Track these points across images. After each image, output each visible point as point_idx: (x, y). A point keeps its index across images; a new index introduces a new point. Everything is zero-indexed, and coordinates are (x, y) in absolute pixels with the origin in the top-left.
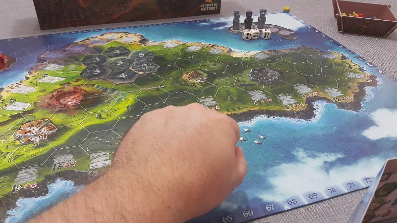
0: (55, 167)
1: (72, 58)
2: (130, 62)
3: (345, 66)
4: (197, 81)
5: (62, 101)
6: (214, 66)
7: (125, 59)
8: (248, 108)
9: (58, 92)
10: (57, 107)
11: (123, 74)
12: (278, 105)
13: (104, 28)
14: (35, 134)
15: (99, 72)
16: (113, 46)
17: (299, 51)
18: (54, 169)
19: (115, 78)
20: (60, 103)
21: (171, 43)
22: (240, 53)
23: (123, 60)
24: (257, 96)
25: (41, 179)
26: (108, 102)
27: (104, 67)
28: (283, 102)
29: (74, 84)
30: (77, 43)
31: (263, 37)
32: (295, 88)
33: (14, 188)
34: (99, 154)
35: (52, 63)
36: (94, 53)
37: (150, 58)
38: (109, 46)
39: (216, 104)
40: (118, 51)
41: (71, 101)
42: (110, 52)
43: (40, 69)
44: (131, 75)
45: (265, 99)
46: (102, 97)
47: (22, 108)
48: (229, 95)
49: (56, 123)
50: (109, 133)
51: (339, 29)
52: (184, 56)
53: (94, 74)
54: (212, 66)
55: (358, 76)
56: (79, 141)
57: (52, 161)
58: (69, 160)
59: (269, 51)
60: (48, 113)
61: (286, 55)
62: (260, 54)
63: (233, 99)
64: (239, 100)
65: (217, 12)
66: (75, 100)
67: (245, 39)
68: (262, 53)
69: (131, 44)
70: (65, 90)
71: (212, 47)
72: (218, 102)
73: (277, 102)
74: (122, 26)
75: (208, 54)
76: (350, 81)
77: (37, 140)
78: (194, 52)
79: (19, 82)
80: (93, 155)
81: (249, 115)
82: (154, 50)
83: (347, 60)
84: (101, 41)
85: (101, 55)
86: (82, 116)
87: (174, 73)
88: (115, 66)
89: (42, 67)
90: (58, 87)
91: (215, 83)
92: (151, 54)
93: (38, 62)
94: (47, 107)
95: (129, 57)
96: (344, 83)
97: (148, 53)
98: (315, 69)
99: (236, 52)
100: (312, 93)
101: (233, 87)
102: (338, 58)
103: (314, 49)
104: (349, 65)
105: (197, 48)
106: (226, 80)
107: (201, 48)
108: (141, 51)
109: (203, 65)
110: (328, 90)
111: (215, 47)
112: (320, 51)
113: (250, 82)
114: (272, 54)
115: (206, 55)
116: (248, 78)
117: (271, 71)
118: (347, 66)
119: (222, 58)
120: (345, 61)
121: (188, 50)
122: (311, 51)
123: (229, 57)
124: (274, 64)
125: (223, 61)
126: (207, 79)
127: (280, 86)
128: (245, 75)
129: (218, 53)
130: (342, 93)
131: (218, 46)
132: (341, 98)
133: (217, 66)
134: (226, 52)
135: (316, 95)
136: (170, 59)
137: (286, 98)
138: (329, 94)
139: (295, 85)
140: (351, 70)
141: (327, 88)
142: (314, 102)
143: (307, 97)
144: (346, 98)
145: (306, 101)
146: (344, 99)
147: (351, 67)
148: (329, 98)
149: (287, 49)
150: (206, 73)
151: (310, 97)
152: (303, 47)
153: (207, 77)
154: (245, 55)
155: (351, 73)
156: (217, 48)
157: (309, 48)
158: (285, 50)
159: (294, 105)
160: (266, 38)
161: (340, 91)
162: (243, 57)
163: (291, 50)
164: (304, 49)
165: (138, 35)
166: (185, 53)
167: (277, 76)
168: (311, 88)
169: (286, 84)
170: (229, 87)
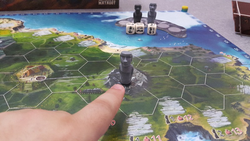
3: (239, 75)
4: (32, 79)
6: (71, 61)
17: (184, 51)
21: (45, 31)
31: (148, 32)
32: (161, 103)
37: (4, 46)
51: (237, 30)
54: (68, 60)
59: (149, 48)
61: (167, 54)
62: (136, 51)
65: (116, 6)
67: (128, 33)
68: (139, 50)
69: (2, 30)
71: (86, 38)
75: (76, 46)
76: (243, 99)
78: (62, 42)
82: (20, 37)
83: (243, 68)
91: (53, 84)
92: (10, 41)
96: (234, 101)
97: (8, 40)
98: (197, 76)
99: (109, 46)
100: (183, 115)
101: (73, 93)
102: (231, 63)
103: (203, 50)
104: (244, 74)
105: (69, 38)
106: (71, 82)
107: (73, 38)
108: (2, 38)
109: (59, 58)
110: (208, 113)
111: (89, 39)
112: (209, 53)
113: (103, 87)
114: (150, 52)
115: (71, 47)
116: (104, 81)
117: (138, 74)
118: (242, 75)
119: (89, 51)
120: (240, 67)
121: (56, 40)
122: (198, 52)
123: (97, 51)
124: (146, 65)
125: (88, 55)
126: (48, 77)
127: (139, 98)
128: (101, 76)
129: (88, 45)
130: (229, 121)
131: (93, 38)
132: (226, 131)
133: (74, 61)
134: (99, 45)
135: (187, 121)
136: (28, 48)
137: (140, 121)
138: (208, 119)
139: (162, 98)
140: (246, 81)
141: (208, 109)
142: (180, 134)
143: (173, 122)
144: (235, 132)
145: (168, 132)
146: (231, 133)
147: (247, 76)
148: (206, 128)
149: (170, 48)
150: (53, 69)
151: (176, 123)
152: (191, 46)
153: (49, 76)
154: (118, 50)
155: (247, 86)
156: (91, 40)
157: (198, 48)
158: (168, 48)
159: (145, 138)
160: (152, 34)
161: (227, 116)
162: (114, 53)
163: (175, 48)
164: (190, 49)
165: (20, 22)
166: (50, 43)
167: (142, 82)
168: (183, 107)
169: (149, 95)
170: (67, 94)
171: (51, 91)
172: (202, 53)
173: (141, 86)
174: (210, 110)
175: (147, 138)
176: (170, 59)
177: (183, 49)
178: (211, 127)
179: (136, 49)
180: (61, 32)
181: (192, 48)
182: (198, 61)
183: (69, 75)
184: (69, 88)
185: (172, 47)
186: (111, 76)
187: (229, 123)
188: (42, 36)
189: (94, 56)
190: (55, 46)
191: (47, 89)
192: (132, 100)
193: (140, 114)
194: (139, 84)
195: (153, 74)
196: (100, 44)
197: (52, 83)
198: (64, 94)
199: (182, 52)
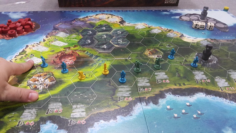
0: (48, 111)
1: (75, 29)
2: (111, 37)
4: (155, 57)
5: (63, 60)
6: (169, 47)
7: (108, 34)
8: (191, 85)
9: (62, 53)
10: (59, 64)
11: (105, 45)
12: (215, 86)
13: (98, 10)
14: (41, 83)
15: (90, 42)
16: (102, 23)
17: (234, 43)
18: (47, 113)
19: (99, 48)
20: (61, 62)
21: (141, 26)
22: (190, 38)
23: (106, 35)
24: (199, 75)
25: (38, 119)
26: (92, 66)
27: (94, 39)
29: (72, 48)
30: (80, 19)
31: (208, 28)
32: (229, 73)
33: (19, 123)
34: (78, 106)
35: (62, 31)
36: (89, 28)
37: (125, 36)
38: (99, 24)
39: (167, 78)
40: (104, 27)
41: (69, 61)
42: (99, 28)
43: (54, 35)
44: (110, 47)
45: (205, 80)
46: (89, 61)
47: (37, 62)
48: (177, 72)
49: (56, 77)
50: (88, 90)
52: (148, 36)
53: (87, 43)
54: (167, 46)
56: (68, 93)
57: (47, 106)
58: (58, 107)
59: (211, 39)
60: (52, 68)
61: (223, 44)
62: (204, 41)
63: (180, 75)
64: (185, 77)
65: (176, 5)
66: (71, 61)
68: (206, 41)
69: (114, 24)
70: (66, 53)
71: (169, 31)
72: (168, 76)
73: (214, 83)
74: (110, 10)
75: (166, 36)
77: (41, 88)
78: (156, 34)
79: (38, 43)
80: (74, 106)
81: (191, 92)
82: (128, 29)
84: (95, 19)
85: (93, 30)
86: (73, 74)
87: (139, 49)
88: (101, 38)
89: (55, 34)
90: (62, 49)
91: (168, 60)
92: (126, 32)
93: (53, 30)
94: (53, 63)
95: (111, 33)
97: (124, 32)
99: (186, 37)
105: (158, 31)
107: (161, 31)
108: (119, 30)
109: (161, 45)
111: (171, 32)
114: (213, 42)
119: (176, 41)
121: (152, 32)
123: (180, 40)
124: (214, 50)
125: (176, 43)
127: (217, 70)
128: (191, 56)
129: (173, 36)
131: (173, 31)
133: (171, 47)
136: (138, 37)
137: (222, 80)
139: (229, 70)
150: (162, 52)
153: (162, 55)
154: (193, 40)
158: (223, 40)
160: (210, 29)
162: (191, 42)
163: (228, 41)
165: (120, 17)
166: (149, 34)
167: (216, 61)
169: (222, 69)
170: (178, 66)
171: (169, 64)
173: (216, 63)
175: (227, 88)
176: (227, 47)
177: (233, 41)
179: (204, 40)
180: (151, 26)
184: (177, 62)
185: (225, 40)
188: (141, 29)
189: (180, 44)
191: (166, 62)
192: (214, 71)
194: (214, 62)
195: (220, 57)
196: (180, 35)
199: (233, 43)
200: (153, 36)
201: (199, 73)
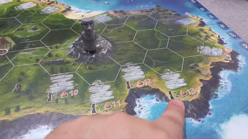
3: (201, 36)
8: (33, 109)
17: (151, 14)
24: (60, 83)
28: (93, 96)
32: (123, 70)
45: (69, 91)
48: (20, 80)
52: (7, 16)
54: (30, 30)
55: (216, 52)
59: (116, 12)
61: (133, 18)
62: (101, 16)
63: (20, 89)
64: (28, 92)
68: (106, 15)
71: (49, 4)
73: (84, 97)
75: (38, 13)
76: (201, 61)
78: (24, 10)
83: (206, 28)
91: (15, 58)
96: (192, 62)
98: (160, 39)
99: (74, 12)
100: (143, 80)
101: (35, 65)
102: (195, 23)
103: (169, 12)
104: (206, 35)
105: (31, 4)
106: (33, 54)
107: (35, 5)
109: (20, 29)
110: (166, 76)
111: (52, 4)
112: (175, 14)
113: (66, 57)
114: (117, 16)
115: (33, 15)
116: (67, 50)
117: (103, 41)
118: (204, 36)
119: (52, 19)
120: (203, 28)
121: (18, 8)
122: (164, 14)
123: (60, 18)
124: (112, 30)
125: (50, 23)
126: (10, 50)
127: (103, 66)
128: (65, 46)
129: (51, 12)
130: (185, 82)
131: (57, 3)
132: (181, 92)
133: (36, 31)
134: (62, 10)
135: (147, 85)
137: (102, 88)
138: (165, 82)
139: (125, 65)
140: (207, 41)
141: (166, 72)
142: (139, 97)
143: (133, 87)
144: (189, 92)
145: (128, 96)
146: (185, 94)
147: (209, 37)
148: (163, 91)
149: (137, 10)
150: (15, 41)
151: (136, 88)
152: (158, 8)
153: (10, 48)
154: (83, 16)
155: (207, 47)
156: (54, 6)
157: (164, 10)
158: (134, 11)
159: (106, 104)
161: (183, 78)
162: (78, 19)
163: (142, 11)
164: (157, 11)
166: (11, 12)
167: (107, 50)
168: (144, 72)
169: (112, 62)
170: (29, 67)
171: (13, 65)
172: (168, 15)
173: (105, 54)
174: (168, 73)
175: (108, 104)
176: (136, 23)
177: (150, 11)
178: (168, 88)
179: (103, 14)
181: (158, 9)
182: (162, 24)
183: (31, 47)
184: (32, 60)
185: (139, 10)
186: (75, 45)
187: (185, 84)
188: (2, 4)
189: (57, 24)
190: (17, 15)
191: (9, 62)
192: (96, 69)
193: (103, 82)
194: (103, 52)
195: (117, 41)
196: (64, 9)
197: (14, 56)
198: (26, 67)
199: (148, 14)
200: (15, 15)
201: (64, 78)
